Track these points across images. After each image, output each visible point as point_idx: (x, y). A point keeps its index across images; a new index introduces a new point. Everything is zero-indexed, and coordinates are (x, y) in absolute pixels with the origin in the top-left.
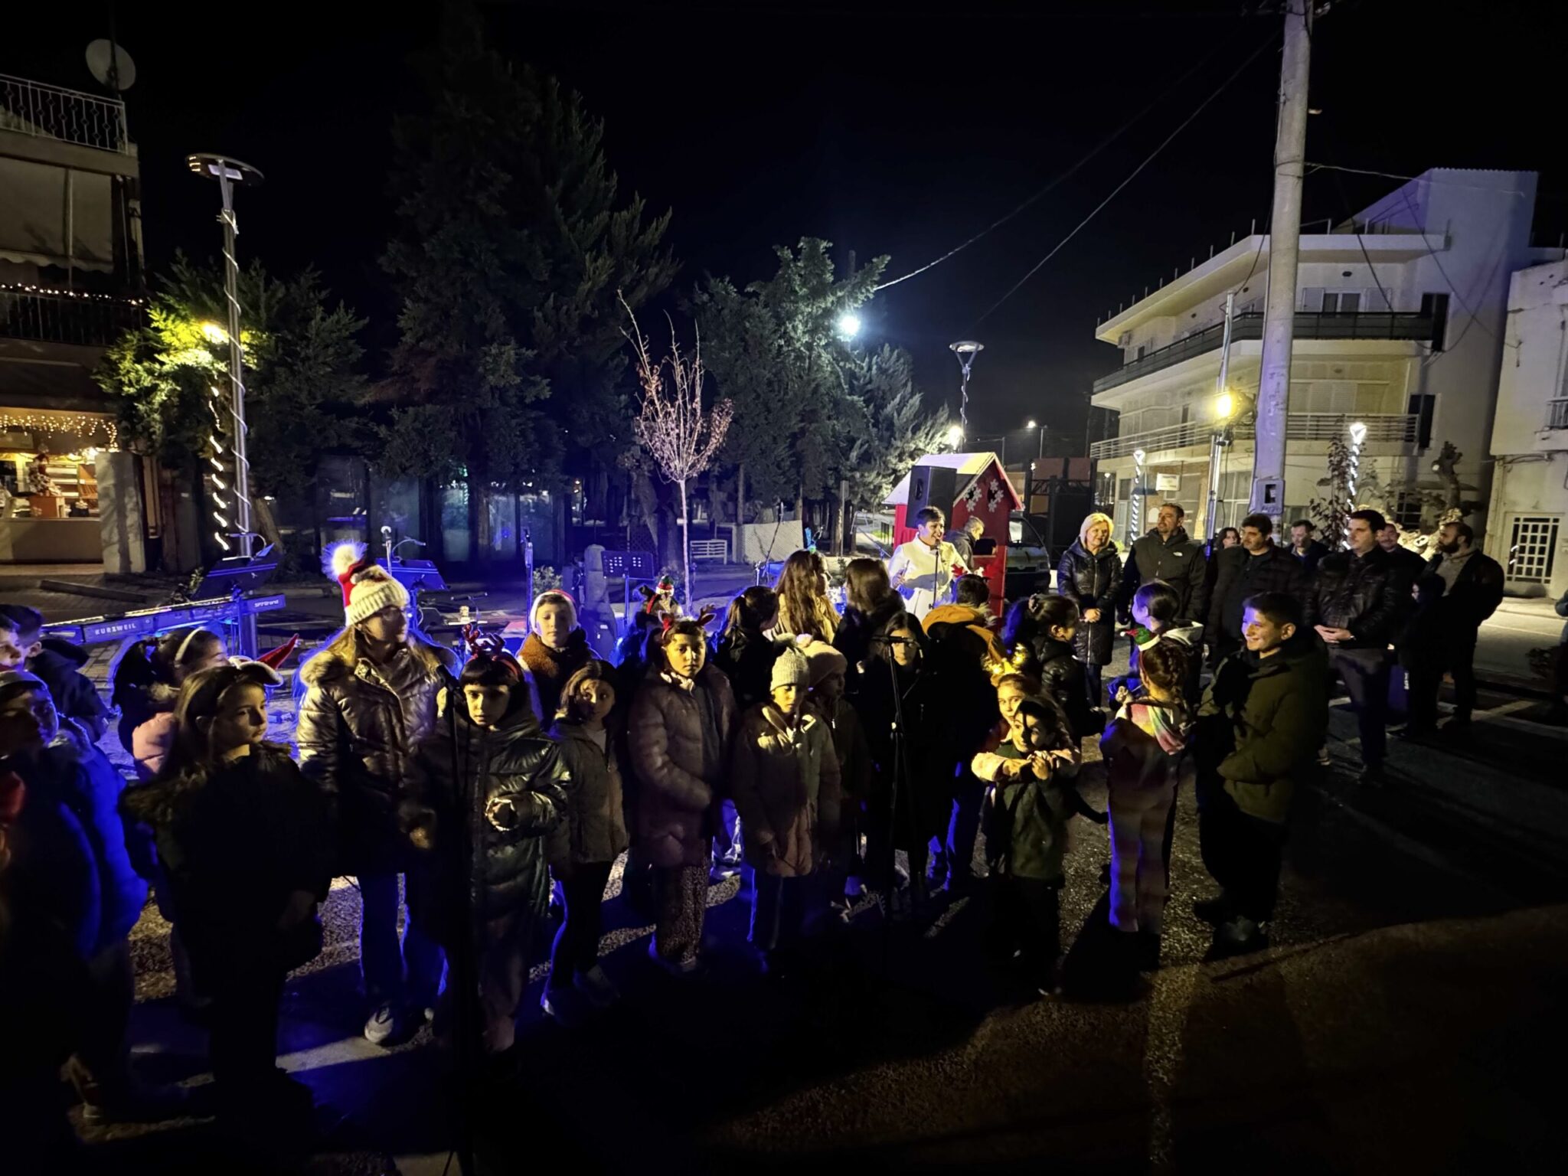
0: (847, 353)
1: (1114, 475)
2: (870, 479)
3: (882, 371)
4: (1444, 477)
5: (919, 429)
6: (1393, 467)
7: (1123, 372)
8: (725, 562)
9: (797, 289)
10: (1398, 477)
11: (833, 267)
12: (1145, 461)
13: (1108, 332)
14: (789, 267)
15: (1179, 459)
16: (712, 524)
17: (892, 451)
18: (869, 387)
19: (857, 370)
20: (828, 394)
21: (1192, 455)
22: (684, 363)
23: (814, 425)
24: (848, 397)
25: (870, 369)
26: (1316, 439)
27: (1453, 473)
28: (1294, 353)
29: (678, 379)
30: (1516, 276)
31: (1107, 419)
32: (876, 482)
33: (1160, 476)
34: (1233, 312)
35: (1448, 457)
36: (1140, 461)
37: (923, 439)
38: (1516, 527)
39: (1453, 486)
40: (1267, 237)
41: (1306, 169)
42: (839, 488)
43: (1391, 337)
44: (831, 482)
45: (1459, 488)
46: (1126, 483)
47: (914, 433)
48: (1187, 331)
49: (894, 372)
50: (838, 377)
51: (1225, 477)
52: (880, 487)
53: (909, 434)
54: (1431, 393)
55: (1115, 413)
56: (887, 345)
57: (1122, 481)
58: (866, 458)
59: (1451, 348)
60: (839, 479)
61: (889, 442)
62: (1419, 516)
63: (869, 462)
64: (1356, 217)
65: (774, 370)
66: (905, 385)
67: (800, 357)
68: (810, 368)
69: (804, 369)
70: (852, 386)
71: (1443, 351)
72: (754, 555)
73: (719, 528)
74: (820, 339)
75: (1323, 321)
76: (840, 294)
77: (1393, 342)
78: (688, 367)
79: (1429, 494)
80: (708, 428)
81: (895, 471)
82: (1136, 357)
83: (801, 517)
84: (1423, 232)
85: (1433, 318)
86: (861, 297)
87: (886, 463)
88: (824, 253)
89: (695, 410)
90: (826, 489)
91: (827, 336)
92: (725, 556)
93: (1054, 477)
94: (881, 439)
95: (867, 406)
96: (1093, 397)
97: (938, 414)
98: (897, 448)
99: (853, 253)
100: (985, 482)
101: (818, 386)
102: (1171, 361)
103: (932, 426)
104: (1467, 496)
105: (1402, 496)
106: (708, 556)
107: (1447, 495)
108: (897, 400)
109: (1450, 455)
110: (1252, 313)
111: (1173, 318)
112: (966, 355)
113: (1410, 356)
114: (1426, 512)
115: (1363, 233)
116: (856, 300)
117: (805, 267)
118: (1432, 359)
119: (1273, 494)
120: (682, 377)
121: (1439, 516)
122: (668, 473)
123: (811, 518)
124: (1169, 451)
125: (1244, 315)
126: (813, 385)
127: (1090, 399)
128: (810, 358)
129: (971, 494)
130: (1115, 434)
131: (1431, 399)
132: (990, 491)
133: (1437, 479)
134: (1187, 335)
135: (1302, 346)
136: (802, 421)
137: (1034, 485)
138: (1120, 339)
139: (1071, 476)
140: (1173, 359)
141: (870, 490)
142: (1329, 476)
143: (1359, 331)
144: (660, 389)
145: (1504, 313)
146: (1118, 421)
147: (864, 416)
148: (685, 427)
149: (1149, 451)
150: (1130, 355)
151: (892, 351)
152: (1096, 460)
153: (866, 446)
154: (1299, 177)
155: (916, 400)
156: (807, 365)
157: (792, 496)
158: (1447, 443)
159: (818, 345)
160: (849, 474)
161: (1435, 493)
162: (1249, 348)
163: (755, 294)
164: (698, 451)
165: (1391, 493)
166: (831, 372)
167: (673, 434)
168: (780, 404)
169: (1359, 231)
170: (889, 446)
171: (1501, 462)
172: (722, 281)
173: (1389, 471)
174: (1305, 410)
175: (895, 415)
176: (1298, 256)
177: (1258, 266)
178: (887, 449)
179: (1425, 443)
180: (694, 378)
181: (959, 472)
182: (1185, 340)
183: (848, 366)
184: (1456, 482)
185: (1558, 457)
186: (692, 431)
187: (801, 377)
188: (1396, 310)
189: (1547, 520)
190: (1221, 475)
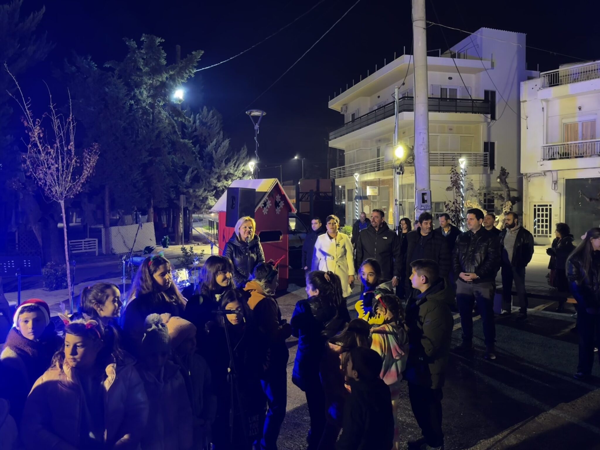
0: (179, 111)
1: (344, 187)
2: (200, 193)
3: (203, 124)
4: (503, 185)
5: (230, 161)
6: (479, 181)
7: (344, 128)
8: (97, 254)
9: (141, 67)
10: (482, 185)
11: (165, 55)
12: (359, 178)
13: (335, 104)
14: (135, 52)
15: (377, 177)
16: (85, 227)
17: (213, 175)
18: (195, 133)
19: (186, 123)
20: (167, 137)
21: (384, 175)
22: (60, 118)
23: (159, 158)
24: (181, 140)
25: (195, 122)
26: (443, 166)
27: (506, 183)
28: (429, 119)
29: (56, 128)
30: (522, 83)
31: (338, 155)
32: (204, 195)
33: (368, 188)
34: (398, 96)
35: (503, 175)
36: (357, 179)
37: (232, 168)
38: (535, 209)
39: (507, 190)
40: (412, 56)
41: (427, 24)
42: (178, 199)
43: (473, 112)
44: (173, 196)
45: (509, 190)
46: (351, 191)
47: (226, 164)
48: (376, 105)
49: (211, 125)
50: (173, 127)
51: (402, 187)
52: (207, 198)
53: (223, 164)
54: (492, 141)
55: (342, 151)
56: (205, 107)
57: (348, 190)
58: (196, 180)
59: (499, 119)
60: (178, 193)
61: (211, 169)
62: (494, 205)
63: (198, 182)
64: (451, 49)
65: (128, 121)
66: (219, 133)
67: (145, 112)
68: (153, 120)
69: (149, 121)
70: (183, 133)
71: (496, 120)
72: (119, 248)
73: (90, 229)
74: (160, 102)
75: (442, 103)
76: (171, 73)
77: (474, 114)
78: (63, 119)
79: (497, 194)
80: (81, 163)
81: (216, 188)
82: (351, 120)
83: (153, 220)
84: (481, 60)
85: (490, 103)
86: (186, 76)
87: (209, 183)
88: (159, 46)
89: (70, 150)
90: (170, 201)
91: (164, 100)
92: (97, 250)
93: (312, 191)
94: (205, 167)
95: (195, 146)
96: (330, 142)
97: (241, 152)
98: (216, 173)
99: (178, 47)
100: (272, 196)
101: (160, 133)
102: (369, 123)
103: (237, 160)
104: (514, 194)
105: (485, 194)
106: (84, 251)
107: (504, 194)
108: (214, 142)
109: (504, 174)
110: (408, 97)
111: (369, 98)
112: (256, 118)
113: (482, 122)
114: (497, 203)
115: (455, 58)
116: (182, 78)
117: (146, 54)
118: (491, 123)
119: (426, 198)
120: (59, 127)
121: (502, 205)
122: (50, 196)
123: (160, 219)
124: (372, 173)
125: (403, 98)
126: (157, 132)
127: (328, 143)
128: (153, 113)
129: (265, 204)
130: (342, 163)
131: (493, 144)
132: (276, 202)
133: (499, 185)
134: (376, 108)
135: (433, 115)
136: (150, 155)
137: (301, 195)
138: (342, 108)
139: (321, 190)
140: (370, 121)
141: (200, 200)
142: (451, 186)
143: (458, 109)
144: (41, 136)
145: (519, 103)
146: (344, 155)
147: (194, 153)
148: (62, 161)
149: (363, 173)
150: (348, 118)
151: (209, 111)
152: (334, 180)
153: (196, 172)
154: (424, 28)
155: (226, 143)
156: (151, 118)
157: (146, 206)
158: (502, 167)
159: (158, 105)
160: (185, 190)
161: (499, 193)
162: (407, 116)
163: (111, 69)
164: (73, 179)
165: (480, 194)
166: (169, 124)
167: (53, 168)
168: (133, 144)
169: (453, 56)
170: (211, 172)
171: (526, 177)
172: (86, 59)
173: (478, 182)
174: (436, 151)
175: (214, 152)
176: (427, 68)
177: (409, 71)
178: (210, 174)
179: (492, 167)
180: (69, 128)
181: (257, 191)
182: (375, 110)
183: (180, 120)
184: (508, 188)
185: (547, 173)
186: (68, 166)
187: (148, 126)
188: (473, 98)
189: (547, 206)
190: (400, 186)
